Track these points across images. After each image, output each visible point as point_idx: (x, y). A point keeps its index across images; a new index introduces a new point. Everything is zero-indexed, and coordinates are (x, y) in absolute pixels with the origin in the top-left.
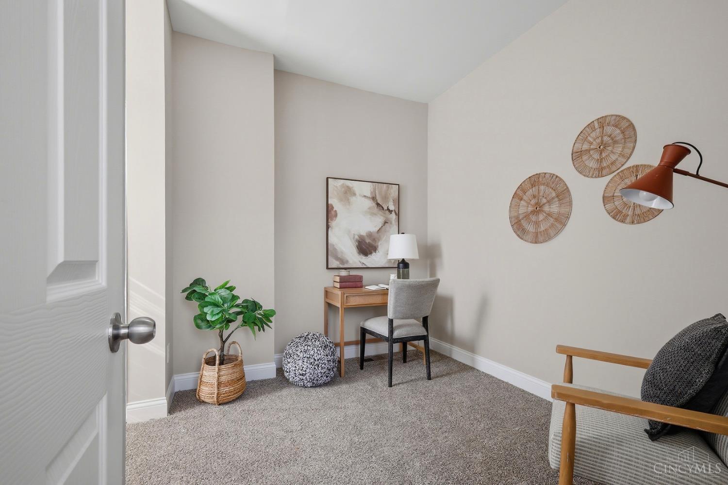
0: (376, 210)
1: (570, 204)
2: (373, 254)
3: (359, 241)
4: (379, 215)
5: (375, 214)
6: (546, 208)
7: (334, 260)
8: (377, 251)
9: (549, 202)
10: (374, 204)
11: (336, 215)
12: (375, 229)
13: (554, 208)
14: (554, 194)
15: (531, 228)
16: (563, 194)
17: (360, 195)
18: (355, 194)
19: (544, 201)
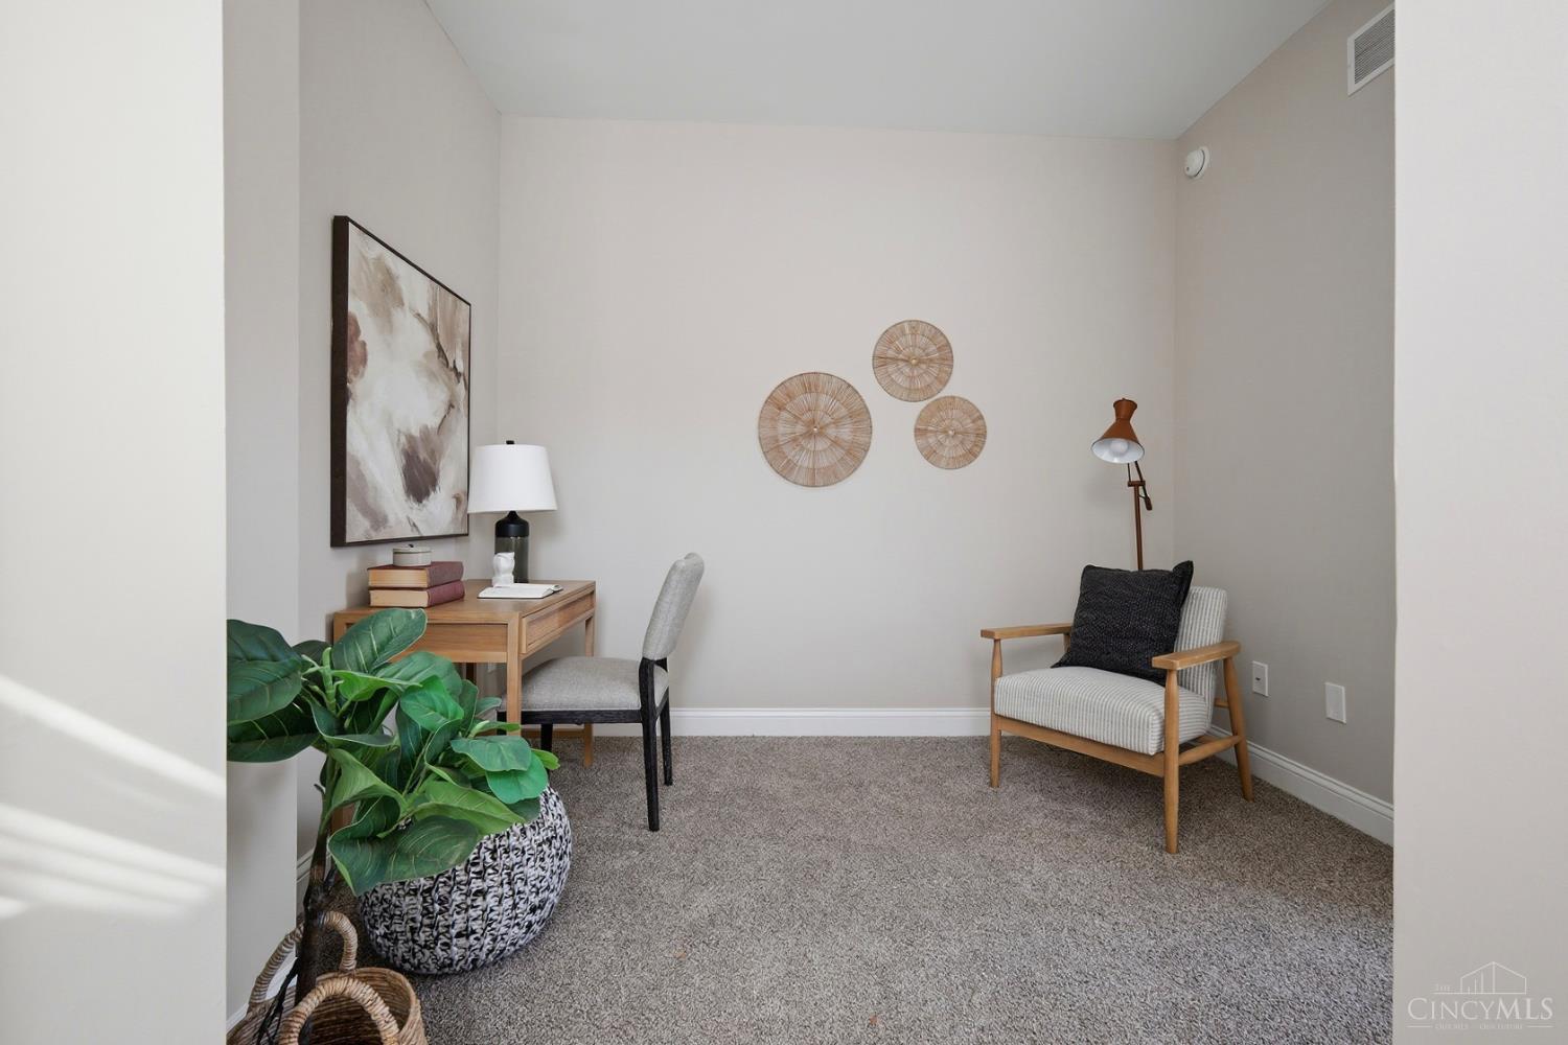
0: (436, 364)
1: (869, 431)
2: (431, 497)
3: (408, 455)
4: (440, 381)
5: (435, 376)
6: (831, 432)
7: (360, 517)
8: (437, 488)
9: (837, 423)
10: (433, 347)
11: (364, 360)
12: (433, 422)
13: (845, 433)
14: (844, 411)
15: (805, 461)
16: (860, 416)
17: (411, 309)
18: (402, 304)
19: (828, 420)
